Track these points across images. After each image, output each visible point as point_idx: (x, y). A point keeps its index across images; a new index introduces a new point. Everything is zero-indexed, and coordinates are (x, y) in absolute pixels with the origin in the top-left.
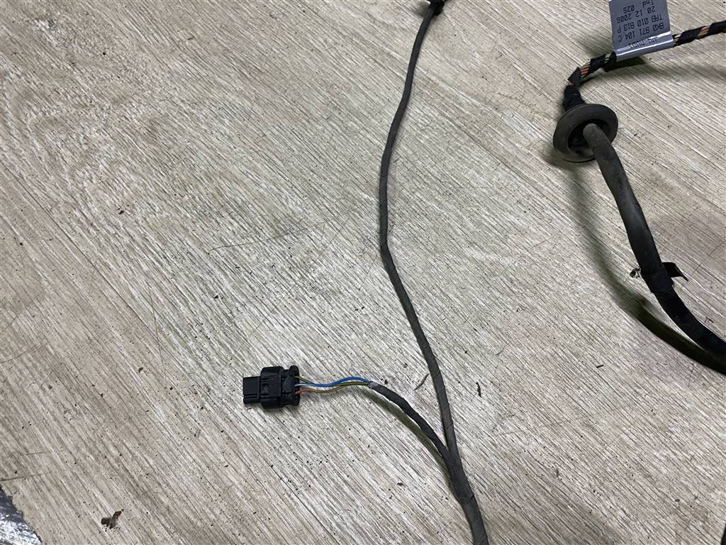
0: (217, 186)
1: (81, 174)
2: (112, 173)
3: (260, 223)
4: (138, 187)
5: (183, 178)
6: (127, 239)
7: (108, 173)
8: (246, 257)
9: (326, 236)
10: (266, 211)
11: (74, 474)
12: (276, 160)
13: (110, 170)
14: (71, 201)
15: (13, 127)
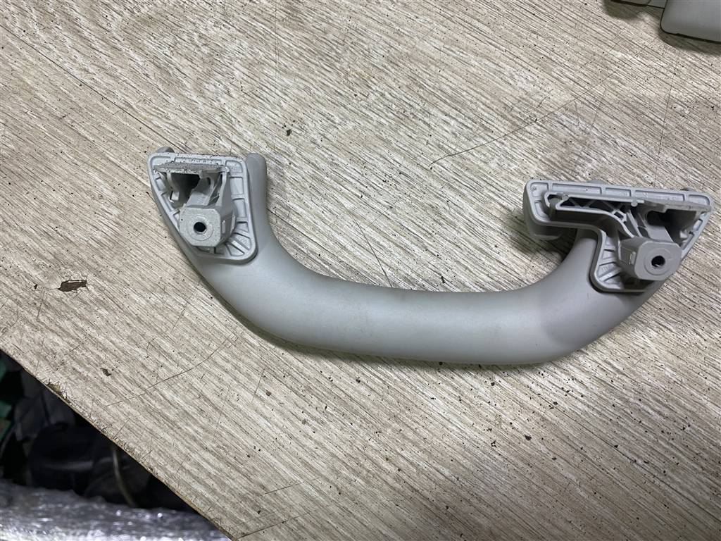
0: (410, 74)
1: (211, 88)
2: (257, 79)
3: (486, 114)
4: (299, 93)
5: (359, 70)
6: (309, 169)
7: (249, 80)
8: (482, 164)
9: (583, 119)
10: (489, 98)
11: (344, 509)
12: (478, 24)
13: (252, 76)
14: (210, 127)
15: (93, 38)
